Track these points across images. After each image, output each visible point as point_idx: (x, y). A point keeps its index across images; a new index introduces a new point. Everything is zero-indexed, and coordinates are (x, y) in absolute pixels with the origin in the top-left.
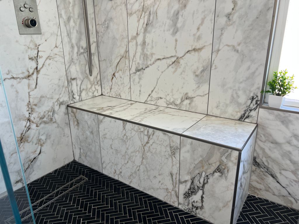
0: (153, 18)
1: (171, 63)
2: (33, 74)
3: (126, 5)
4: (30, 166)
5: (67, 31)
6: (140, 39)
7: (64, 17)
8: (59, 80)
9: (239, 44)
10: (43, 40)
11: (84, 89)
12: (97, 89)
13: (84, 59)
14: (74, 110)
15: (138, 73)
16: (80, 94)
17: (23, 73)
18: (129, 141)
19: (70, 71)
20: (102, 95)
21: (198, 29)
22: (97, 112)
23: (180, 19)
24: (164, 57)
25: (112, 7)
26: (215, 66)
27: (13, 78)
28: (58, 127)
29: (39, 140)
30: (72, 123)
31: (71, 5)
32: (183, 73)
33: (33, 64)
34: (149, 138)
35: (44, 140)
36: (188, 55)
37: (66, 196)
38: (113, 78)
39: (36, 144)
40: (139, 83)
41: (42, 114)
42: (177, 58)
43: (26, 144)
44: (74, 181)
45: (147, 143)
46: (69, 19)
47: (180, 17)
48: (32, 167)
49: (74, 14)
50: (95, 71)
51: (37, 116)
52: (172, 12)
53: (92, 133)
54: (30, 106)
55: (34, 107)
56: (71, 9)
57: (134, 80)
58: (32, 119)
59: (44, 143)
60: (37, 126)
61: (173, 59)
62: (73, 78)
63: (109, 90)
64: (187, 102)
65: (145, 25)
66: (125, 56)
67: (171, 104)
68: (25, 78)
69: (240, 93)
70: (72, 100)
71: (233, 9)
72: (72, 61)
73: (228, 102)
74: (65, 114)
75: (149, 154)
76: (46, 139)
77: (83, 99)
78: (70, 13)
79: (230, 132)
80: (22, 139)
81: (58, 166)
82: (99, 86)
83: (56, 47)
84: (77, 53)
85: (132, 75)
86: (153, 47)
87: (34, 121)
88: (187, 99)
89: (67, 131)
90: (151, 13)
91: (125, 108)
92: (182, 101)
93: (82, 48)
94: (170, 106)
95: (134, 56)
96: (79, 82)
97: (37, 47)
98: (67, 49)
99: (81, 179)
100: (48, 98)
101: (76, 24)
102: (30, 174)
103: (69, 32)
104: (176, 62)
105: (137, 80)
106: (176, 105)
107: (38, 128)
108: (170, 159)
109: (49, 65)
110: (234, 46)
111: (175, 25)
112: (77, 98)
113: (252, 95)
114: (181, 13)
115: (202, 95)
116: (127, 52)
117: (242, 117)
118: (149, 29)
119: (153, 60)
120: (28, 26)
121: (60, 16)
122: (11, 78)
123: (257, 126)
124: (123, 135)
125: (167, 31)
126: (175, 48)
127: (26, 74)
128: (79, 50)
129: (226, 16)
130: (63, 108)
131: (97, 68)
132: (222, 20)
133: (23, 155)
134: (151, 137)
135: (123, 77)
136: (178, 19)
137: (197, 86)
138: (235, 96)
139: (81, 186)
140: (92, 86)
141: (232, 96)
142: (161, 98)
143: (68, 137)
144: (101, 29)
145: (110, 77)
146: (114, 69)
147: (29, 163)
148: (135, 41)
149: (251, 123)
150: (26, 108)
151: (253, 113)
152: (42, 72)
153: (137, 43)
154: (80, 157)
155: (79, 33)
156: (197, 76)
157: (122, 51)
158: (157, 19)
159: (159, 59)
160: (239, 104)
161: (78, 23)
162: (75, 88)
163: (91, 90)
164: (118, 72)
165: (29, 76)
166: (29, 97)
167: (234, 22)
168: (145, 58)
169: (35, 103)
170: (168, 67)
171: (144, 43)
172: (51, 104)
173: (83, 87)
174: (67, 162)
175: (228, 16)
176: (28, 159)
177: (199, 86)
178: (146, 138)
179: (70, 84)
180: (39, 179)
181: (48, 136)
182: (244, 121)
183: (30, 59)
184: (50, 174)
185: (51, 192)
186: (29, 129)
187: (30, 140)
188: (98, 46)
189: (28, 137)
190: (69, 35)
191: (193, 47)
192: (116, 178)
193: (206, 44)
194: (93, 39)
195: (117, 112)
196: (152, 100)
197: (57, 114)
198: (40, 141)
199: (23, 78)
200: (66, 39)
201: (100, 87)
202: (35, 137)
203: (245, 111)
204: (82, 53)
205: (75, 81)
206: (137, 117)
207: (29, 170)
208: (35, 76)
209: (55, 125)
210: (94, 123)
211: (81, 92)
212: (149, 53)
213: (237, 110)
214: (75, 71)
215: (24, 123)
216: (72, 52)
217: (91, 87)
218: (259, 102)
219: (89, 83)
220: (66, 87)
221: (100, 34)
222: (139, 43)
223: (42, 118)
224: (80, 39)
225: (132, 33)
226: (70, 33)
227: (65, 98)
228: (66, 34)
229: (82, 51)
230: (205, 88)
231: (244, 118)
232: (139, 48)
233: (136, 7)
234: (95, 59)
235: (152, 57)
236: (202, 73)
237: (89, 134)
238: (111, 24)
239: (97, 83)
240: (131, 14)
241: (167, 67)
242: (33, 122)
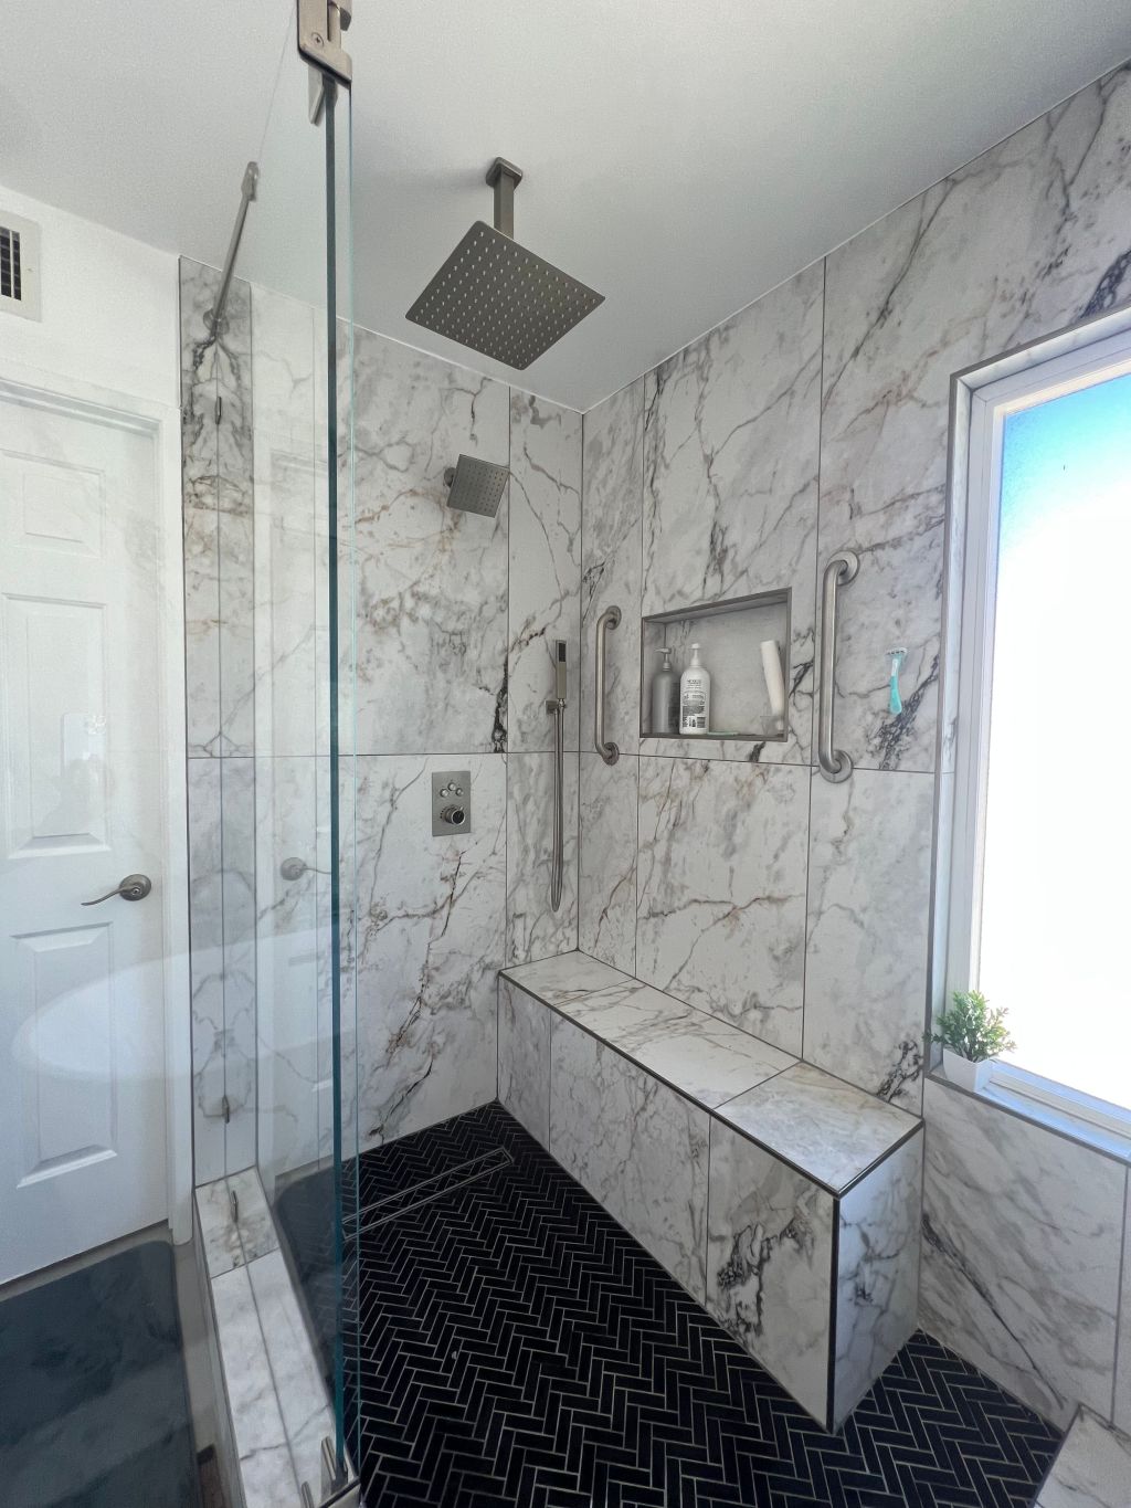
0: (688, 812)
1: (721, 915)
2: (443, 907)
3: (637, 779)
4: (405, 1100)
5: (519, 822)
6: (660, 850)
7: (517, 795)
8: (491, 917)
9: (864, 910)
10: (473, 841)
11: (538, 937)
12: (567, 935)
13: (544, 875)
14: (510, 985)
15: (653, 920)
16: (529, 947)
17: (426, 906)
18: (606, 1091)
19: (514, 899)
20: (577, 949)
21: (776, 857)
22: (552, 1003)
23: (740, 830)
24: (706, 899)
25: (612, 777)
26: (815, 946)
27: (407, 916)
28: (474, 1018)
29: (431, 1044)
30: (502, 1012)
31: (533, 774)
32: (747, 944)
33: (446, 889)
34: (647, 1097)
35: (441, 1045)
36: (755, 906)
37: (458, 1194)
38: (602, 918)
39: (424, 1053)
40: (653, 942)
41: (446, 988)
42: (734, 908)
43: (406, 1049)
44: (483, 1157)
45: (643, 1109)
46: (525, 800)
47: (739, 824)
48: (409, 1102)
49: (536, 790)
50: (567, 899)
51: (435, 993)
52: (725, 809)
53: (536, 1046)
54: (426, 971)
55: (433, 973)
56: (532, 781)
57: (644, 934)
58: (425, 997)
59: (439, 1053)
60: (432, 1014)
61: (727, 909)
62: (517, 913)
63: (592, 944)
64: (755, 1015)
65: (670, 826)
66: (629, 877)
67: (722, 1011)
68: (427, 915)
69: (876, 1025)
70: (510, 961)
71: (845, 832)
72: (521, 879)
73: (848, 1042)
74: (492, 990)
75: (644, 1137)
76: (444, 1044)
77: (533, 959)
78: (530, 788)
79: (836, 1130)
80: (400, 1039)
81: (460, 1109)
82: (572, 929)
83: (494, 853)
84: (534, 863)
85: (640, 922)
86: (684, 872)
87: (429, 1002)
88: (755, 1007)
89: (490, 1027)
90: (683, 804)
91: (613, 999)
92: (745, 1011)
93: (546, 852)
94: (719, 1015)
95: (647, 883)
96: (530, 922)
97: (459, 855)
98: (515, 855)
99: (499, 1158)
100: (464, 955)
101: (538, 808)
102: (401, 1118)
103: (522, 824)
104: (732, 915)
105: (650, 935)
106: (732, 1016)
107: (434, 1017)
108: (689, 1166)
109: (475, 889)
110: (852, 912)
111: (730, 839)
112: (521, 954)
113: (903, 1037)
114: (741, 816)
115: (790, 1006)
116: (633, 870)
117: (883, 1089)
118: (679, 834)
119: (685, 899)
120: (448, 821)
121: (509, 795)
122: (404, 916)
123: (922, 1125)
124: (596, 1073)
125: (714, 846)
126: (730, 885)
127: (432, 907)
128: (537, 857)
129: (833, 844)
130: (491, 975)
131: (572, 891)
132: (825, 852)
133: (394, 1074)
134: (651, 1097)
135: (622, 919)
136: (734, 826)
137: (777, 982)
138: (863, 1029)
139: (497, 1173)
140: (557, 929)
141: (857, 1027)
142: (699, 990)
143: (490, 1043)
144: (588, 814)
145: (597, 915)
146: (607, 901)
147: (405, 1092)
148: (650, 852)
149: (907, 1111)
150: (418, 974)
151: (908, 1086)
152: (458, 905)
153: (654, 857)
154: (509, 1098)
155: (543, 823)
156: (776, 958)
157: (625, 866)
158: (694, 817)
159: (696, 901)
160: (875, 1055)
161: (542, 805)
162: (519, 934)
163: (553, 940)
164: (613, 908)
165: (434, 912)
166: (428, 953)
167: (850, 860)
168: (669, 891)
169: (436, 965)
170: (715, 923)
171: (667, 860)
172: (466, 968)
173: (538, 932)
174: (480, 1103)
175: (837, 843)
176: (403, 1086)
177: (781, 985)
178: (641, 1096)
179: (511, 926)
180: (416, 1134)
181: (450, 1038)
182: (889, 1102)
183: (442, 879)
184: (440, 1125)
185: (432, 1176)
186: (417, 1017)
187: (413, 1040)
188: (579, 846)
189: (412, 1036)
190: (522, 830)
191: (767, 894)
192: (576, 1175)
193: (793, 893)
194: (570, 832)
195: (593, 1010)
196: (679, 990)
197: (476, 989)
198: (432, 1046)
199: (424, 916)
200: (515, 838)
201: (575, 932)
202: (425, 1036)
203: (890, 1075)
204: (543, 863)
205: (522, 919)
206: (631, 1034)
207: (400, 1109)
208: (444, 912)
209: (468, 1013)
210: (543, 1026)
211: (531, 943)
212: (676, 884)
213: (871, 1067)
214: (526, 899)
215: (409, 1005)
216: (524, 860)
217: (555, 933)
218: (921, 1062)
219: (551, 922)
220: (502, 933)
221: (586, 823)
222: (658, 857)
223: (444, 997)
224: (543, 835)
225: (646, 835)
226: (525, 825)
227: (496, 956)
228: (516, 828)
229: (545, 857)
230: (793, 991)
231: (889, 1095)
232: (658, 868)
233: (656, 787)
234: (570, 874)
235: (682, 892)
236: (788, 955)
237: (531, 1048)
238: (607, 809)
239: (570, 923)
240: (645, 798)
241: (711, 922)
242: (426, 1005)
